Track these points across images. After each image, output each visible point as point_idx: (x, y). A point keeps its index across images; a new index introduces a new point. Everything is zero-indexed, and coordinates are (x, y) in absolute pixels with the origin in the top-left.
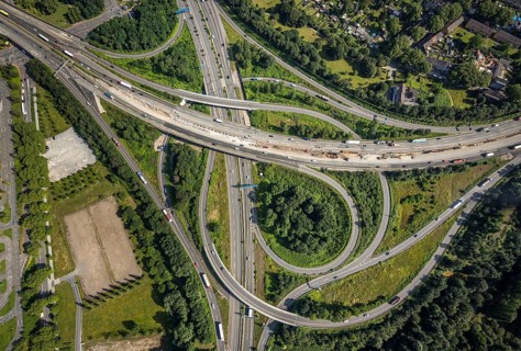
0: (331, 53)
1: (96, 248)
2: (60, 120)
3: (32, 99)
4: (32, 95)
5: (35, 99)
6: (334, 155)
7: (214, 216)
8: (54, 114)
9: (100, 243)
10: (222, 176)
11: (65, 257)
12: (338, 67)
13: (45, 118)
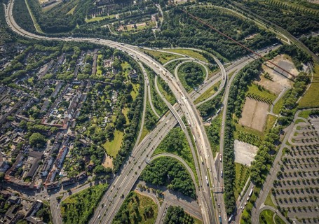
0: (130, 99)
1: (257, 114)
2: (238, 170)
3: (244, 194)
4: (242, 197)
5: (242, 193)
6: (167, 77)
7: (213, 92)
8: (238, 176)
9: (254, 114)
10: (199, 98)
11: (269, 120)
12: (134, 95)
13: (243, 178)
